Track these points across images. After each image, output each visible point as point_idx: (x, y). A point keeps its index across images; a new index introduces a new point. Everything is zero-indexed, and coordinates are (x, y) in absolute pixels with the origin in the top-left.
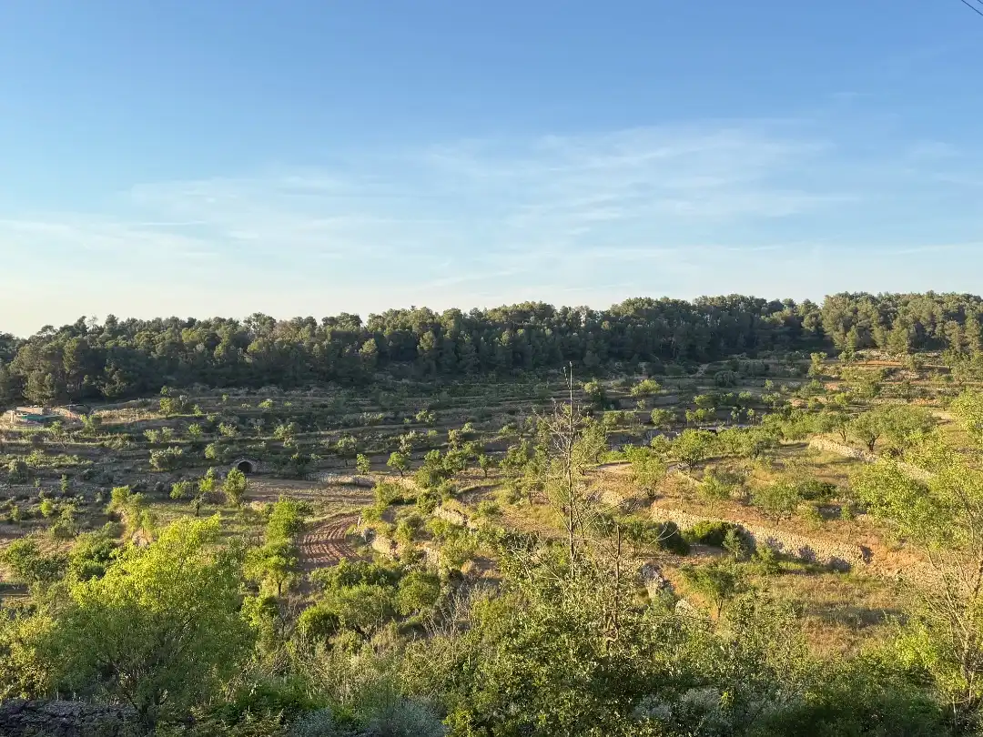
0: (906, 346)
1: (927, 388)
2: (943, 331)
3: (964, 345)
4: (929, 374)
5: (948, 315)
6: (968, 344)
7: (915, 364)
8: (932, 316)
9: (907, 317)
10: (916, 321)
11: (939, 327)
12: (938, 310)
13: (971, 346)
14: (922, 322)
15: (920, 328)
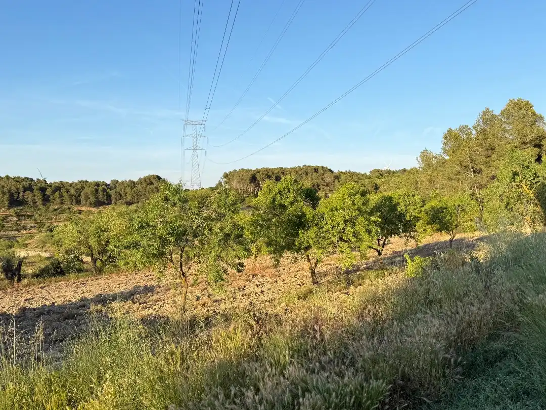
0: (7, 205)
1: (25, 225)
2: (23, 196)
3: (35, 203)
4: (23, 218)
5: (25, 189)
6: (36, 202)
7: (16, 213)
8: (17, 189)
9: (4, 190)
10: (10, 191)
11: (21, 194)
12: (20, 186)
13: (38, 204)
14: (13, 192)
15: (12, 195)
